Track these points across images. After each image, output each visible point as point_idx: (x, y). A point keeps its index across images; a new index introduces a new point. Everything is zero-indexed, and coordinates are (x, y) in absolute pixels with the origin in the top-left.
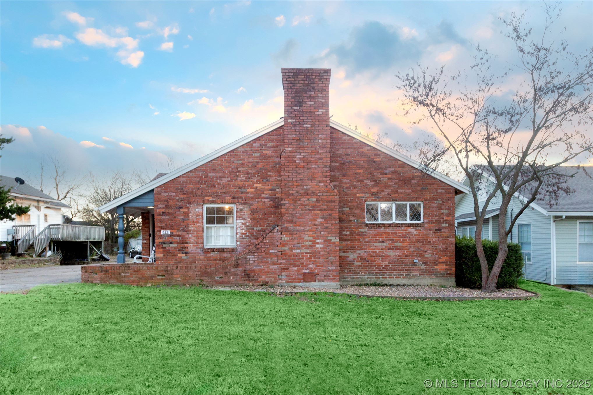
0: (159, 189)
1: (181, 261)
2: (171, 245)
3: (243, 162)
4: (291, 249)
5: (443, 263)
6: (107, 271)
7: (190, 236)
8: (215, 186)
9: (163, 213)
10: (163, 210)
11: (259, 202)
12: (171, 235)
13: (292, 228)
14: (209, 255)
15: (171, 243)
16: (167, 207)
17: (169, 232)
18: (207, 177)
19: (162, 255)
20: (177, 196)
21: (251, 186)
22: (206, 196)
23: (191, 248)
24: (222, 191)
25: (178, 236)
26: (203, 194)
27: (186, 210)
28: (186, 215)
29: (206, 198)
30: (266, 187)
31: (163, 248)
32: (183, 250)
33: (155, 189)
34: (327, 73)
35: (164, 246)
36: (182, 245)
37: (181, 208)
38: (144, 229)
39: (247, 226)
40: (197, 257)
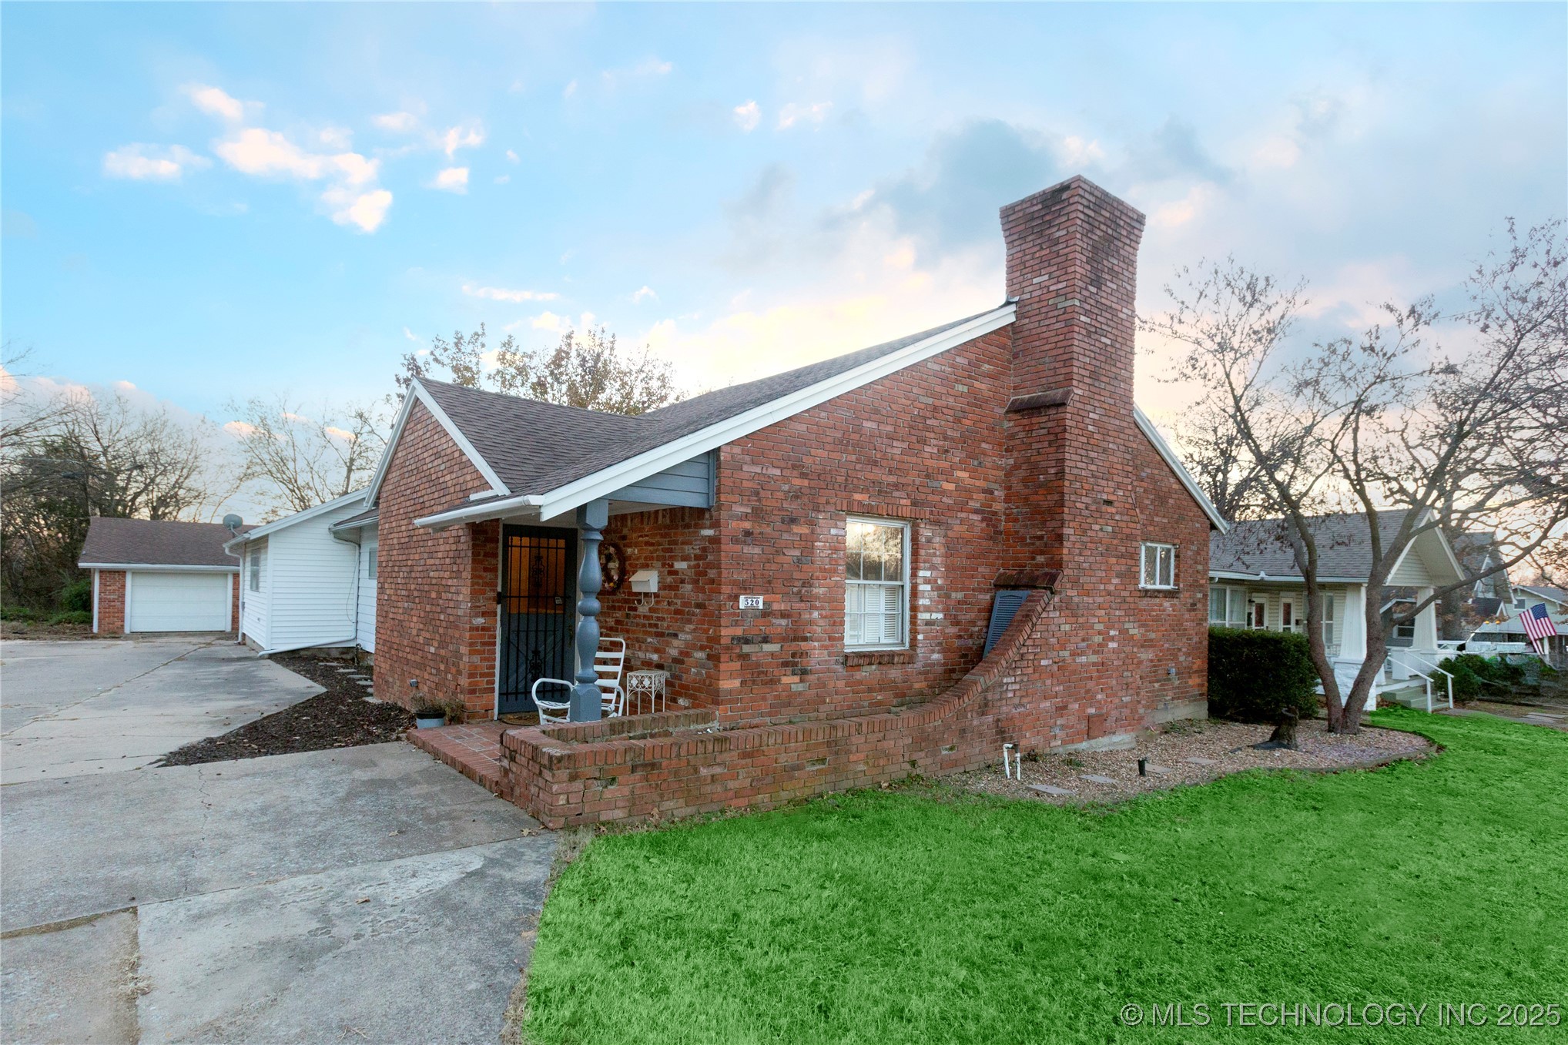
0: (737, 450)
1: (789, 700)
2: (767, 647)
3: (938, 403)
4: (1073, 654)
5: (1197, 672)
6: (653, 766)
7: (815, 614)
8: (875, 463)
9: (748, 533)
10: (747, 525)
11: (962, 521)
12: (766, 614)
14: (859, 675)
15: (766, 640)
16: (757, 514)
17: (760, 602)
18: (858, 430)
19: (737, 683)
20: (785, 479)
21: (948, 475)
22: (856, 489)
23: (817, 655)
24: (892, 479)
25: (784, 615)
26: (849, 486)
27: (804, 530)
28: (807, 545)
29: (857, 496)
30: (978, 483)
31: (745, 657)
32: (795, 664)
33: (723, 449)
35: (746, 649)
36: (793, 646)
37: (793, 521)
38: (480, 577)
39: (939, 588)
40: (831, 685)
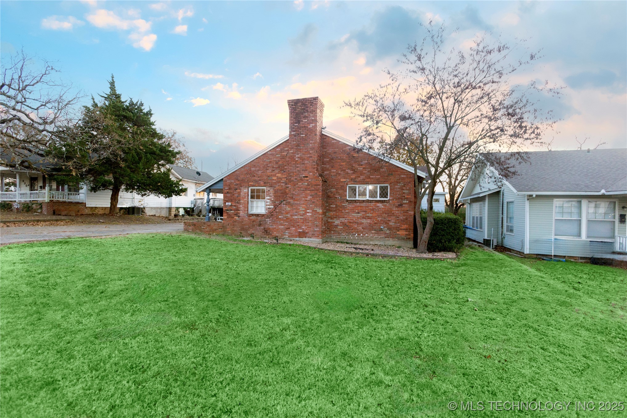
0: (226, 178)
1: (236, 221)
2: (231, 211)
3: (271, 160)
4: (292, 216)
5: (404, 229)
6: (195, 225)
7: (241, 206)
8: (255, 176)
9: (228, 192)
10: (228, 191)
11: (279, 186)
12: (231, 206)
13: (292, 202)
14: (251, 218)
15: (231, 210)
16: (230, 189)
17: (230, 204)
18: (250, 170)
19: (226, 217)
20: (235, 182)
21: (275, 175)
22: (250, 182)
23: (241, 213)
24: (258, 179)
25: (235, 206)
26: (249, 181)
27: (239, 191)
28: (239, 193)
29: (250, 183)
30: (283, 176)
31: (227, 213)
32: (237, 215)
33: (224, 178)
34: (315, 100)
35: (228, 211)
36: (237, 212)
37: (236, 189)
39: (272, 201)
40: (244, 219)
